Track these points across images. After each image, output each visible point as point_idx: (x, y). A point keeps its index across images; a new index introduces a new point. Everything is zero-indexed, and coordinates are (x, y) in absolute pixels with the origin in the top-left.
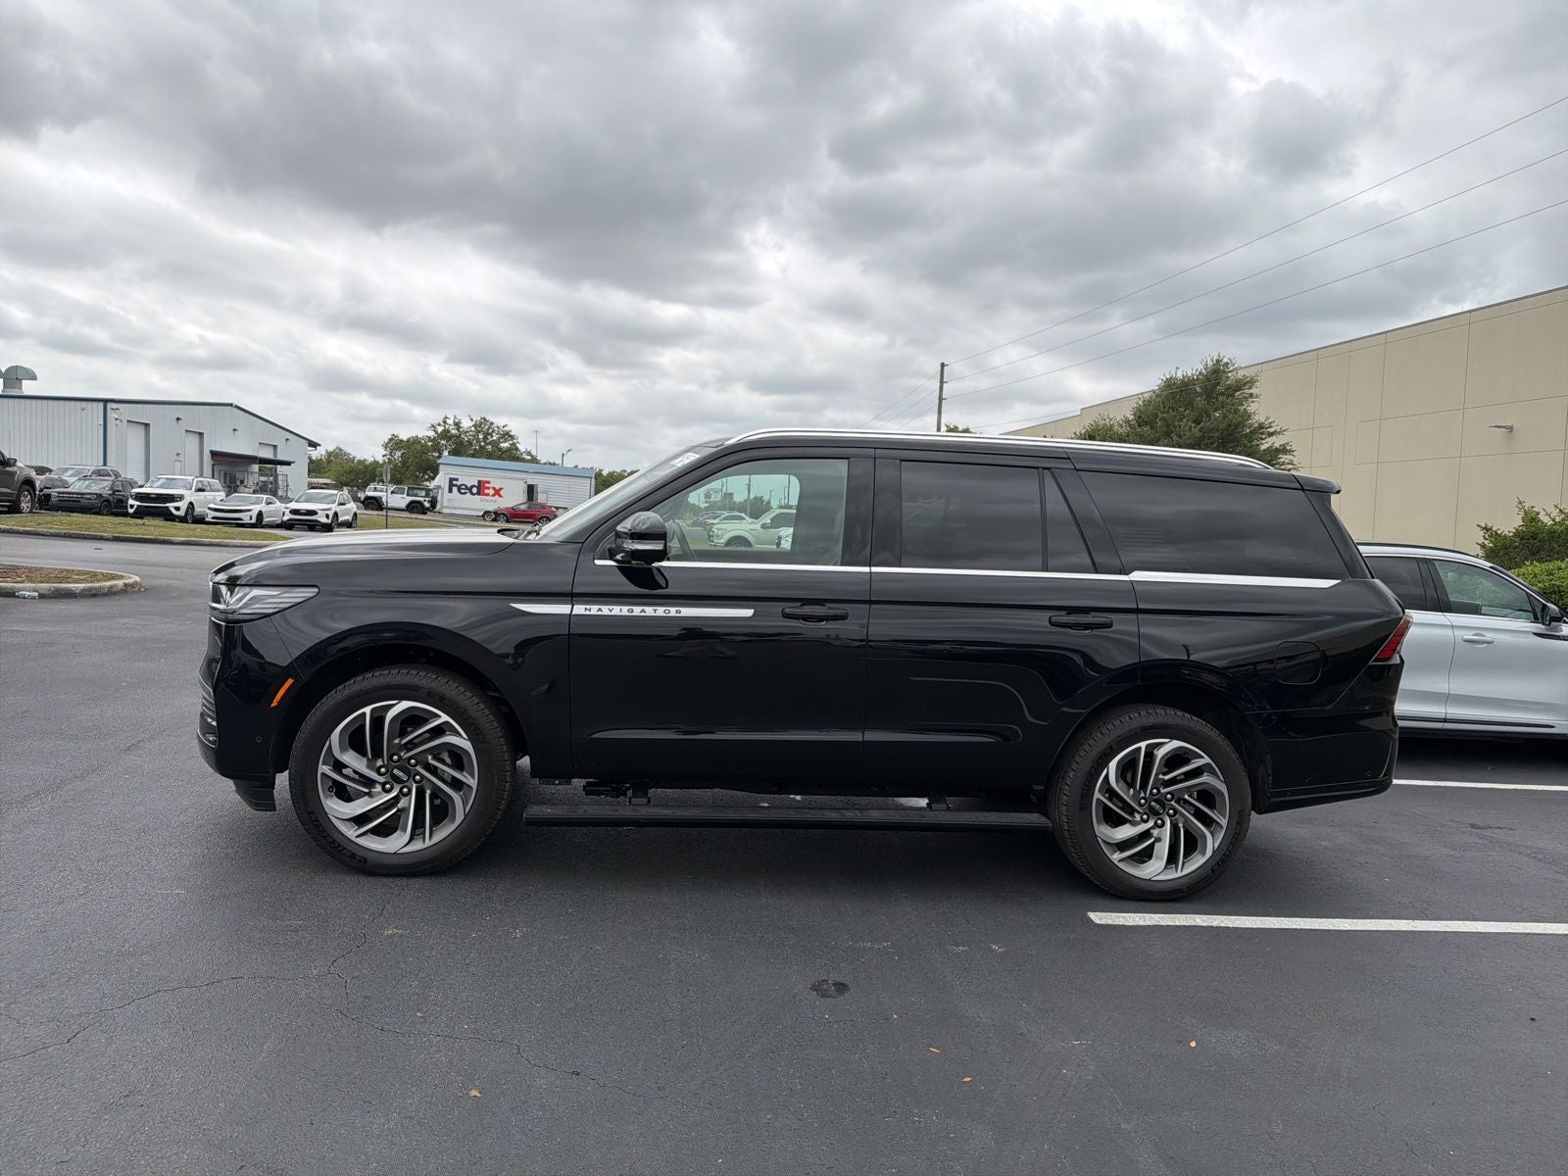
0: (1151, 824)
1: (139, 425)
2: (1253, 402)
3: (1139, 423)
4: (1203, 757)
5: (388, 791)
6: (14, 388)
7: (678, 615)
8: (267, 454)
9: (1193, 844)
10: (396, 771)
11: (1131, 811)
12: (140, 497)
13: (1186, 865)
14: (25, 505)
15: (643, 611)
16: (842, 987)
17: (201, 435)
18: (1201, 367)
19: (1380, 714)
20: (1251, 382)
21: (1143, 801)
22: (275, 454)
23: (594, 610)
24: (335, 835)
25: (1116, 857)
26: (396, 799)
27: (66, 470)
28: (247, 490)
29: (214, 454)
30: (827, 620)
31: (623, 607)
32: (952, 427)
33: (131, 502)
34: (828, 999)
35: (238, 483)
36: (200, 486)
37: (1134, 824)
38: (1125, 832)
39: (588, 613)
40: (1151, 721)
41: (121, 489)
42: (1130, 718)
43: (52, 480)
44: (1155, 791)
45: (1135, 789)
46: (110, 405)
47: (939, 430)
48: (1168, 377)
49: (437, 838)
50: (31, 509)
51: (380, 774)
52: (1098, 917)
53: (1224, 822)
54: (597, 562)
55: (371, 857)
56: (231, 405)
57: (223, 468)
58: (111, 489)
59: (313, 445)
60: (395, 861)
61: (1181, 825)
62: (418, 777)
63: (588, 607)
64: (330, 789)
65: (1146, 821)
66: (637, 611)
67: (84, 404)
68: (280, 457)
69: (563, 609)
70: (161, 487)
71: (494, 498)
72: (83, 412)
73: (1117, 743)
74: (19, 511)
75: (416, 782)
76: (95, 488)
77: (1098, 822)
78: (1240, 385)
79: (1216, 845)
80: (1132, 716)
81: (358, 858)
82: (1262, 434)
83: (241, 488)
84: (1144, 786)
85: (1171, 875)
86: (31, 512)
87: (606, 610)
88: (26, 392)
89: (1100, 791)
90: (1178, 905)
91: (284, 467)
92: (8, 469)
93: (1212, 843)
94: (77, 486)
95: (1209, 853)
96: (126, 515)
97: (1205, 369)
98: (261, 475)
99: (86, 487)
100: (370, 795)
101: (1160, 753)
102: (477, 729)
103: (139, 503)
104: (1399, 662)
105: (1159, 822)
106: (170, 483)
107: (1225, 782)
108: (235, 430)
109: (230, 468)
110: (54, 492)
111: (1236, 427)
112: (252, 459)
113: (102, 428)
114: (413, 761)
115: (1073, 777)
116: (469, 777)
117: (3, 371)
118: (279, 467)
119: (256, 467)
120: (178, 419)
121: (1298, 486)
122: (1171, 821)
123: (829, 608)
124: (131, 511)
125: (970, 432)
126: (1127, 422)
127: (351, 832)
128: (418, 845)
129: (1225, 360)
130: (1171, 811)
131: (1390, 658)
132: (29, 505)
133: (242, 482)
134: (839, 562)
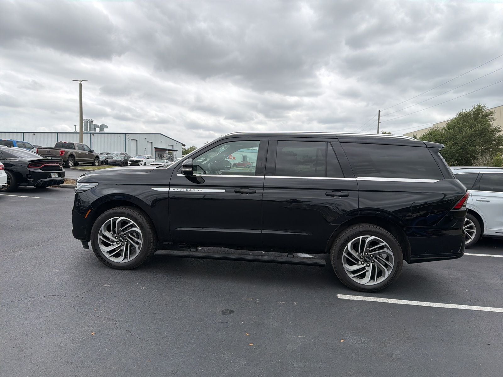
0: (365, 265)
1: (134, 140)
2: (494, 121)
3: (448, 129)
4: (383, 242)
5: (118, 244)
6: (102, 131)
7: (201, 191)
8: (171, 148)
9: (380, 274)
10: (120, 238)
11: (357, 260)
12: (131, 161)
13: (377, 280)
14: (96, 163)
15: (190, 190)
16: (232, 312)
17: (152, 143)
18: (472, 108)
19: (458, 229)
20: (492, 113)
21: (362, 257)
22: (173, 148)
23: (176, 190)
24: (103, 256)
25: (351, 276)
26: (120, 246)
27: (113, 153)
28: (165, 159)
29: (155, 148)
30: (249, 193)
31: (184, 189)
32: (384, 132)
33: (129, 162)
34: (224, 315)
35: (162, 157)
36: (148, 158)
37: (358, 265)
38: (355, 267)
39: (174, 191)
40: (364, 229)
41: (127, 159)
42: (356, 228)
43: (109, 156)
44: (366, 254)
45: (358, 253)
46: (127, 135)
47: (378, 133)
48: (460, 112)
49: (131, 259)
50: (98, 164)
51: (116, 239)
52: (340, 296)
53: (392, 266)
54: (178, 175)
55: (113, 263)
56: (160, 134)
57: (158, 152)
58: (124, 159)
59: (184, 145)
60: (120, 265)
61: (376, 266)
62: (126, 240)
63: (174, 189)
64: (102, 243)
65: (363, 264)
66: (189, 190)
67: (120, 135)
68: (174, 149)
69: (167, 189)
70: (137, 158)
71: (233, 160)
72: (120, 137)
73: (351, 236)
74: (95, 165)
75: (126, 242)
76: (120, 159)
77: (345, 264)
78: (488, 114)
79: (389, 274)
80: (357, 227)
81: (109, 263)
82: (496, 131)
83: (163, 158)
84: (362, 252)
85: (372, 283)
86: (98, 165)
87: (179, 190)
88: (105, 132)
89: (345, 253)
90: (374, 294)
91: (175, 152)
92: (92, 153)
93: (387, 273)
94: (116, 158)
95: (386, 276)
96: (128, 166)
97: (474, 109)
98: (169, 154)
99: (118, 158)
100: (113, 245)
101: (368, 240)
102: (142, 226)
103: (131, 163)
104: (465, 210)
105: (368, 265)
106: (140, 157)
107: (392, 252)
108: (161, 141)
109: (160, 152)
110: (109, 160)
111: (485, 129)
112: (166, 150)
113: (124, 141)
114: (125, 235)
115: (335, 248)
116: (140, 241)
117: (99, 126)
118: (174, 152)
119: (167, 152)
120: (145, 138)
121: (425, 146)
122: (372, 264)
123: (250, 189)
124: (129, 165)
125: (391, 134)
126: (444, 128)
127: (107, 256)
128: (126, 261)
129: (482, 105)
130: (373, 261)
131: (459, 208)
132: (98, 163)
133: (163, 156)
134: (255, 174)
